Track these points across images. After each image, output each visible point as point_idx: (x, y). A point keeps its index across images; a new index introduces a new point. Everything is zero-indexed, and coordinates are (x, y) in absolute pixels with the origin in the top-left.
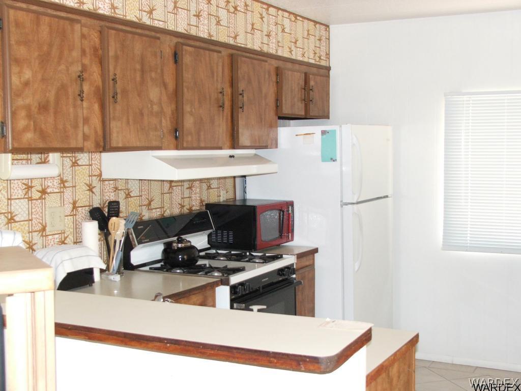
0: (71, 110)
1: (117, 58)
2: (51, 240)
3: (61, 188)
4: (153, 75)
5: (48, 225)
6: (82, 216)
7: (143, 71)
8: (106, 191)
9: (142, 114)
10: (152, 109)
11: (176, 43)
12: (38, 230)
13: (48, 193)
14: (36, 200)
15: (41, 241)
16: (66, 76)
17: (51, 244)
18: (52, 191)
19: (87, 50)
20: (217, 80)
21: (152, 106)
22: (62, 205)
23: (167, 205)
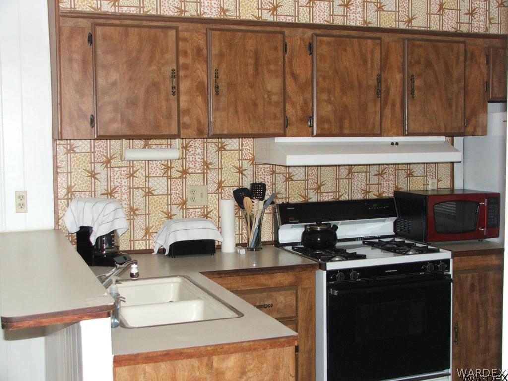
0: (164, 103)
1: (221, 55)
2: (192, 213)
3: (204, 169)
4: (272, 67)
5: (189, 200)
6: (229, 195)
7: (257, 65)
8: (261, 173)
9: (255, 104)
10: (270, 99)
11: (312, 34)
12: (178, 203)
13: (189, 174)
14: (176, 178)
15: (181, 213)
16: (158, 75)
17: (191, 217)
18: (194, 172)
19: (189, 51)
20: (372, 67)
21: (269, 96)
22: (206, 184)
23: (342, 191)
